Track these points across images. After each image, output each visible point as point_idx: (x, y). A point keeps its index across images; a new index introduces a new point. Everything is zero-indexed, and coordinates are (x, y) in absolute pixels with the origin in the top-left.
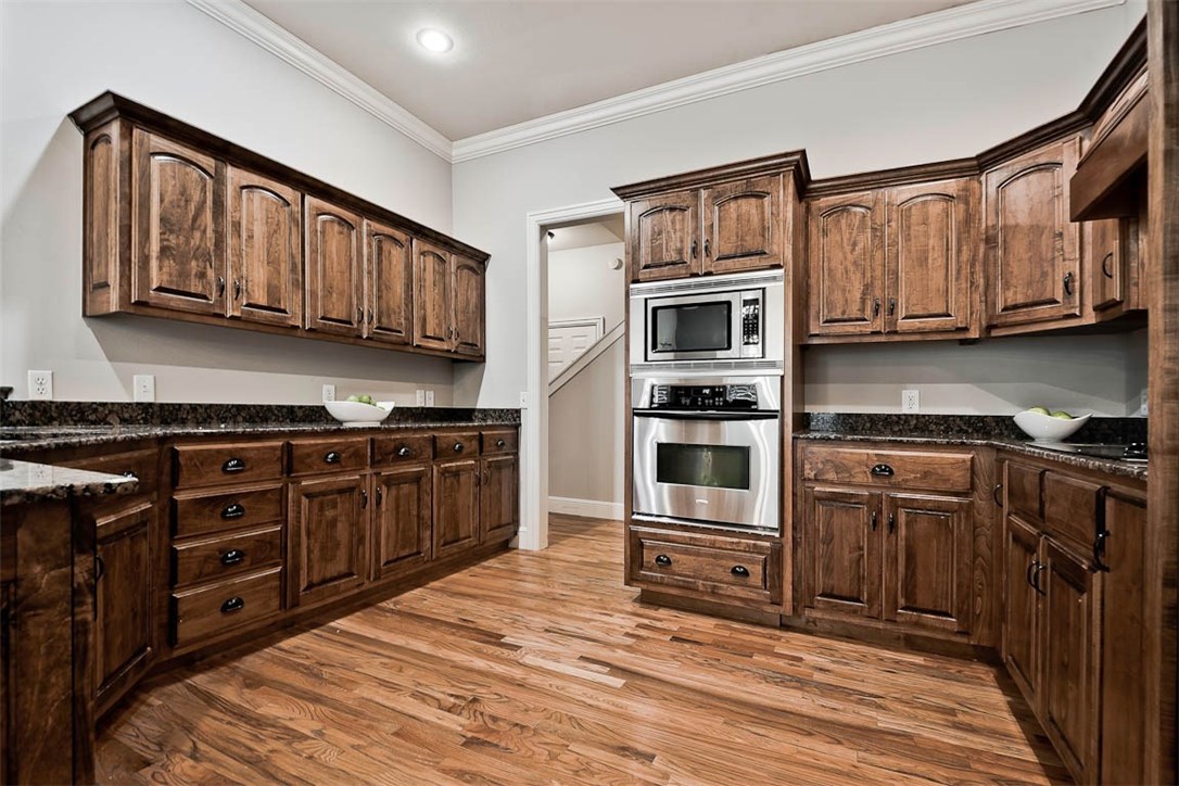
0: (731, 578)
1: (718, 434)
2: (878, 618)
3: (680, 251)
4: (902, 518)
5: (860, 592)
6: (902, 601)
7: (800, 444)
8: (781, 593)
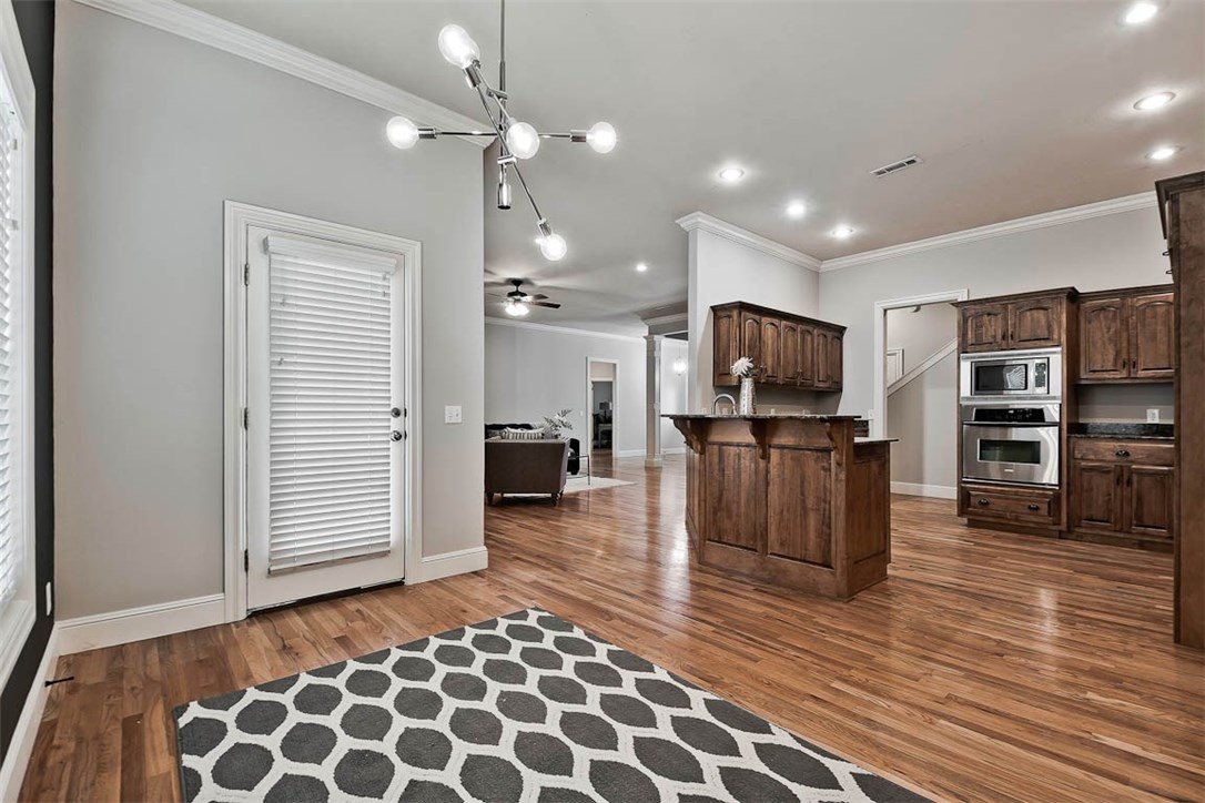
0: (1028, 511)
1: (1006, 435)
2: (1120, 531)
3: (995, 337)
4: (1135, 478)
5: (1109, 517)
6: (1134, 522)
7: (1072, 440)
8: (1060, 519)
